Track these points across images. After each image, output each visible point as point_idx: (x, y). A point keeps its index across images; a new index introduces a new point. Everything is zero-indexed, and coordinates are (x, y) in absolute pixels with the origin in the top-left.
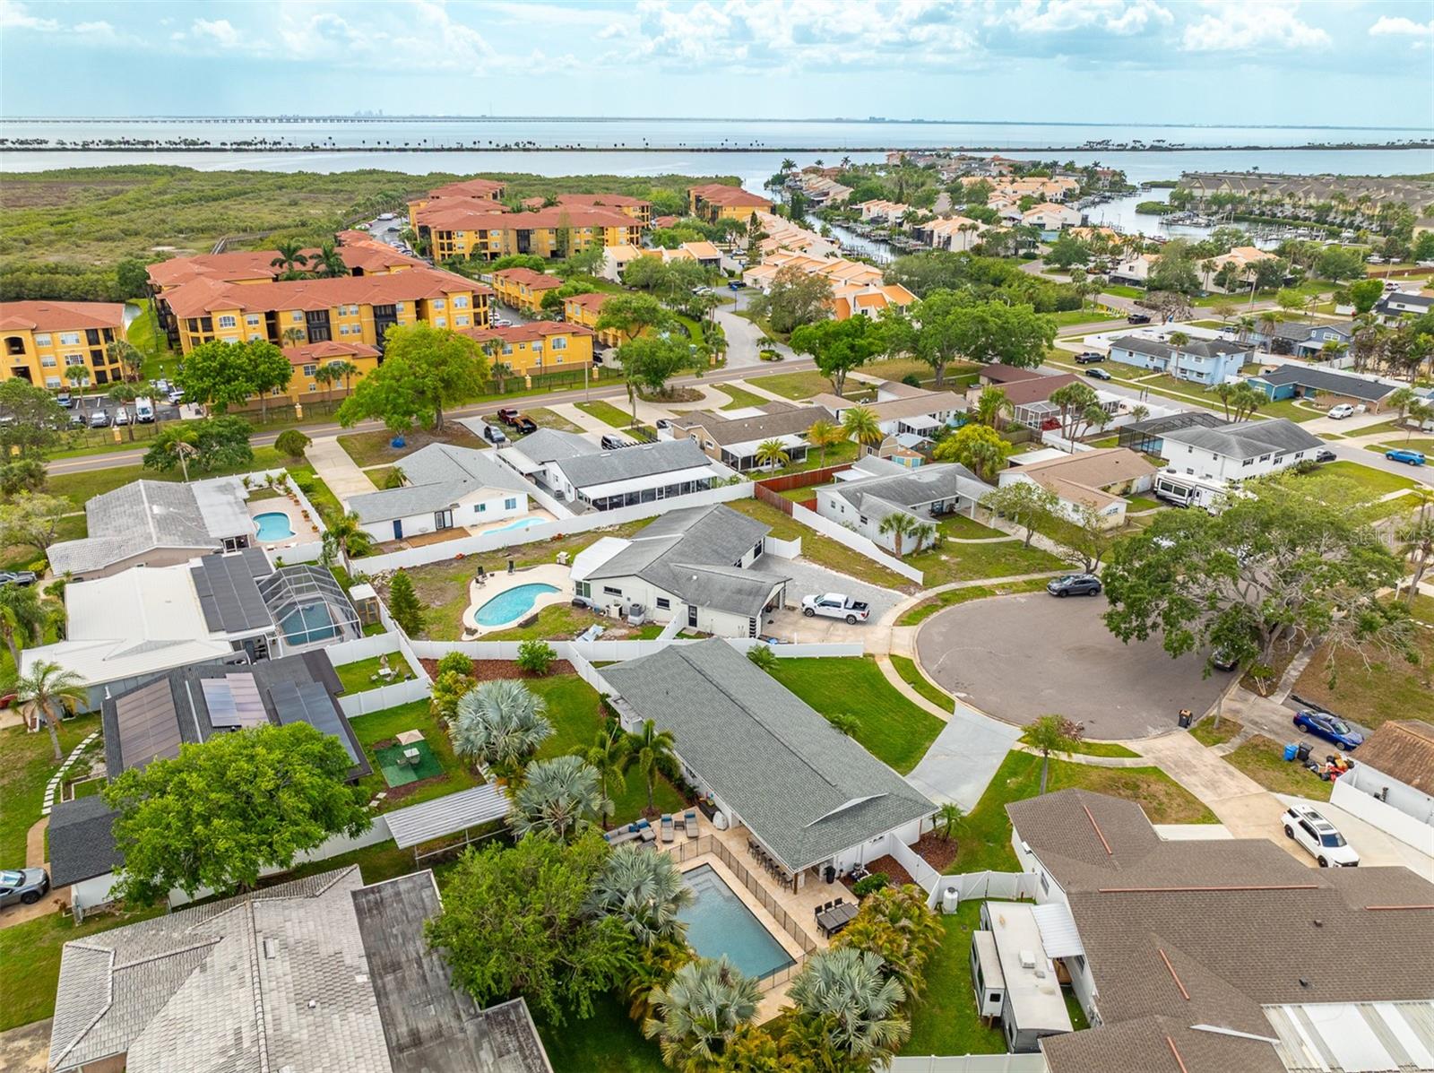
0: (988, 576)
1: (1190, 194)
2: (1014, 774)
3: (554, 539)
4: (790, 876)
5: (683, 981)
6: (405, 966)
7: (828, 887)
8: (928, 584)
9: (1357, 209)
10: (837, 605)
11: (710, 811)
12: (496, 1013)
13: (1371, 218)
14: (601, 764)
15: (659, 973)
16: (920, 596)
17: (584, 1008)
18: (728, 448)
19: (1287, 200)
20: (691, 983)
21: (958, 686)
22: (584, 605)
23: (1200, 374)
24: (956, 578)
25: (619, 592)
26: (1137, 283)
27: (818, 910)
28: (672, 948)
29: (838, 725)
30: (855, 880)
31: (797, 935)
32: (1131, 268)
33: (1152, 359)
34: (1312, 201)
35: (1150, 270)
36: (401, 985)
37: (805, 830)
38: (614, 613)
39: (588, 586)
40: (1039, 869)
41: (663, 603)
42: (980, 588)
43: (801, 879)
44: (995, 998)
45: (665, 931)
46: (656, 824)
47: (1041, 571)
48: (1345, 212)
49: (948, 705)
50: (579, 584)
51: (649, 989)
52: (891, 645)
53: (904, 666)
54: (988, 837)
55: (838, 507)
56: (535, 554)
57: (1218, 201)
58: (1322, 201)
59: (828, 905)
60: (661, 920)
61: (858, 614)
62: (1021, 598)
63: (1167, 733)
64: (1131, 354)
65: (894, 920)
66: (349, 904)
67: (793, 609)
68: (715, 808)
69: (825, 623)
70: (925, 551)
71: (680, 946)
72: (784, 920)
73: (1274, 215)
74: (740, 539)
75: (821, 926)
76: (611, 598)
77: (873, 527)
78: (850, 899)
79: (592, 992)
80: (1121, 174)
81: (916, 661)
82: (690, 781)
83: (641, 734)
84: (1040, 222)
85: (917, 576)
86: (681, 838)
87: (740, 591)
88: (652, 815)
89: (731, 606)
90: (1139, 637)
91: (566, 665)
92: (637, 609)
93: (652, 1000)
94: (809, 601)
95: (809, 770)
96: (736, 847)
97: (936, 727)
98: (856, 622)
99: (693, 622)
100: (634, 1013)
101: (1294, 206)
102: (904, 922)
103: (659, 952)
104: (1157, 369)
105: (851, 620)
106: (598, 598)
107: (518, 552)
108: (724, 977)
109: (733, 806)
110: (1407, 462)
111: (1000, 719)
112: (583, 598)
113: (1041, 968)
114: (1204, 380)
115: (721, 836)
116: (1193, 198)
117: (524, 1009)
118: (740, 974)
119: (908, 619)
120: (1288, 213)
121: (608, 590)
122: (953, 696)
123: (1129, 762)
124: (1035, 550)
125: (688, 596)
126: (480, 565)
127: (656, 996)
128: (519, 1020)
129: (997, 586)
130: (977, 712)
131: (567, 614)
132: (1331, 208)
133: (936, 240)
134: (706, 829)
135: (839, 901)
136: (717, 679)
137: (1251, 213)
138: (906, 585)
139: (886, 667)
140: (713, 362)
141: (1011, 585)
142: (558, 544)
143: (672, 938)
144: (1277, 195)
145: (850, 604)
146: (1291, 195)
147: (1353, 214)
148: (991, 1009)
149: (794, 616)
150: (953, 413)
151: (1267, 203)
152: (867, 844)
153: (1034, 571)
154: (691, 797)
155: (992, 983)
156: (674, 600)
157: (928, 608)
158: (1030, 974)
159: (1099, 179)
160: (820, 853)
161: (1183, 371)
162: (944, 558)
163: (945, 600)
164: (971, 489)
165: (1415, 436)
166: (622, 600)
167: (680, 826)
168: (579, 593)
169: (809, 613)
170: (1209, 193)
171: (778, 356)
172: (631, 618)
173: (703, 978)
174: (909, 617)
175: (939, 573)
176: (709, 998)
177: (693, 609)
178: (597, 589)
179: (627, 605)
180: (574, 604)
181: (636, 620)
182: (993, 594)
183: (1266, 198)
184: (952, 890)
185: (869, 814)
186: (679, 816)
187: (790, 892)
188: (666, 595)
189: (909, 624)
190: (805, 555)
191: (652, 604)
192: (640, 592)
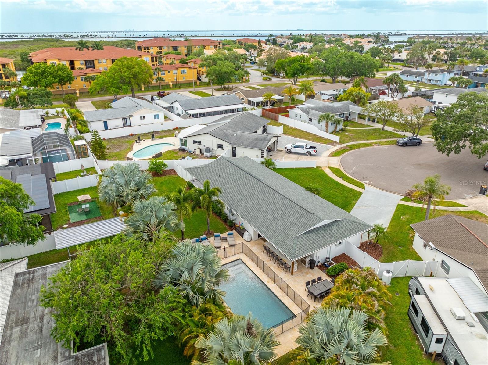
0: (368, 140)
1: (414, 41)
2: (404, 214)
3: (174, 129)
4: (289, 264)
5: (218, 333)
6: (31, 321)
7: (311, 271)
8: (341, 142)
9: (476, 42)
10: (302, 147)
11: (241, 232)
12: (84, 356)
13: (481, 45)
14: (178, 202)
15: (203, 325)
16: (338, 147)
17: (145, 353)
18: (250, 99)
19: (450, 41)
20: (226, 334)
21: (364, 179)
22: (184, 150)
23: (437, 81)
24: (353, 140)
25: (200, 143)
26: (402, 61)
27: (308, 284)
28: (213, 308)
29: (309, 189)
30: (327, 267)
31: (295, 298)
32: (399, 56)
33: (416, 77)
34: (459, 41)
35: (407, 55)
36: (24, 334)
37: (298, 237)
38: (198, 152)
39: (186, 141)
41: (220, 146)
42: (366, 144)
43: (296, 265)
44: (439, 341)
45: (209, 296)
46: (211, 239)
47: (391, 138)
48: (471, 44)
49: (362, 186)
50: (181, 140)
51: (197, 337)
52: (328, 164)
53: (336, 171)
54: (399, 244)
55: (299, 116)
56: (165, 134)
58: (462, 41)
59: (314, 281)
60: (206, 289)
61: (312, 151)
62: (386, 147)
63: (475, 197)
64: (407, 76)
65: (363, 288)
66: (10, 281)
67: (281, 151)
68: (244, 230)
69: (297, 156)
70: (338, 132)
71: (220, 306)
72: (287, 290)
74: (256, 124)
75: (310, 293)
76: (196, 146)
77: (315, 121)
78: (325, 277)
79: (152, 340)
80: (388, 37)
81: (342, 169)
82: (231, 217)
83: (202, 188)
85: (337, 138)
86: (225, 245)
88: (210, 234)
89: (252, 145)
90: (455, 152)
91: (173, 172)
92: (209, 150)
93: (197, 346)
94: (289, 146)
95: (297, 207)
96: (257, 250)
97: (357, 195)
98: (311, 155)
99: (234, 155)
100: (187, 352)
101: (452, 43)
102: (370, 290)
103: (205, 312)
104: (418, 81)
105: (308, 154)
106: (191, 146)
107: (157, 133)
108: (249, 330)
109: (254, 226)
111: (389, 191)
112: (184, 147)
113: (469, 319)
114: (438, 83)
115: (248, 244)
117: (105, 353)
118: (260, 325)
119: (335, 154)
120: (450, 46)
121: (195, 142)
122: (363, 182)
123: (461, 209)
124: (387, 131)
125: (232, 142)
126: (139, 138)
127: (200, 343)
128: (99, 361)
129: (373, 143)
130: (376, 189)
131: (176, 153)
132: (466, 43)
134: (239, 240)
135: (320, 279)
136: (245, 168)
138: (333, 143)
139: (328, 172)
140: (244, 80)
141: (379, 143)
143: (214, 301)
145: (308, 147)
147: (474, 44)
148: (435, 348)
149: (281, 153)
150: (342, 90)
151: (442, 43)
152: (333, 246)
153: (389, 138)
154: (232, 226)
155: (437, 330)
156: (225, 144)
157: (344, 150)
158: (463, 325)
159: (380, 39)
160: (307, 250)
161: (430, 80)
162: (347, 134)
163: (351, 148)
164: (356, 109)
166: (202, 147)
167: (225, 239)
168: (182, 144)
169: (289, 152)
171: (270, 79)
172: (205, 154)
173: (234, 330)
174: (335, 153)
175: (346, 138)
176: (238, 345)
177: (234, 149)
178: (190, 141)
179: (203, 148)
180: (180, 149)
181: (208, 154)
182: (372, 146)
183: (441, 41)
184: (388, 271)
185: (334, 228)
186: (225, 235)
187: (289, 274)
188: (221, 142)
189: (336, 156)
190: (285, 133)
191: (215, 147)
192: (210, 142)
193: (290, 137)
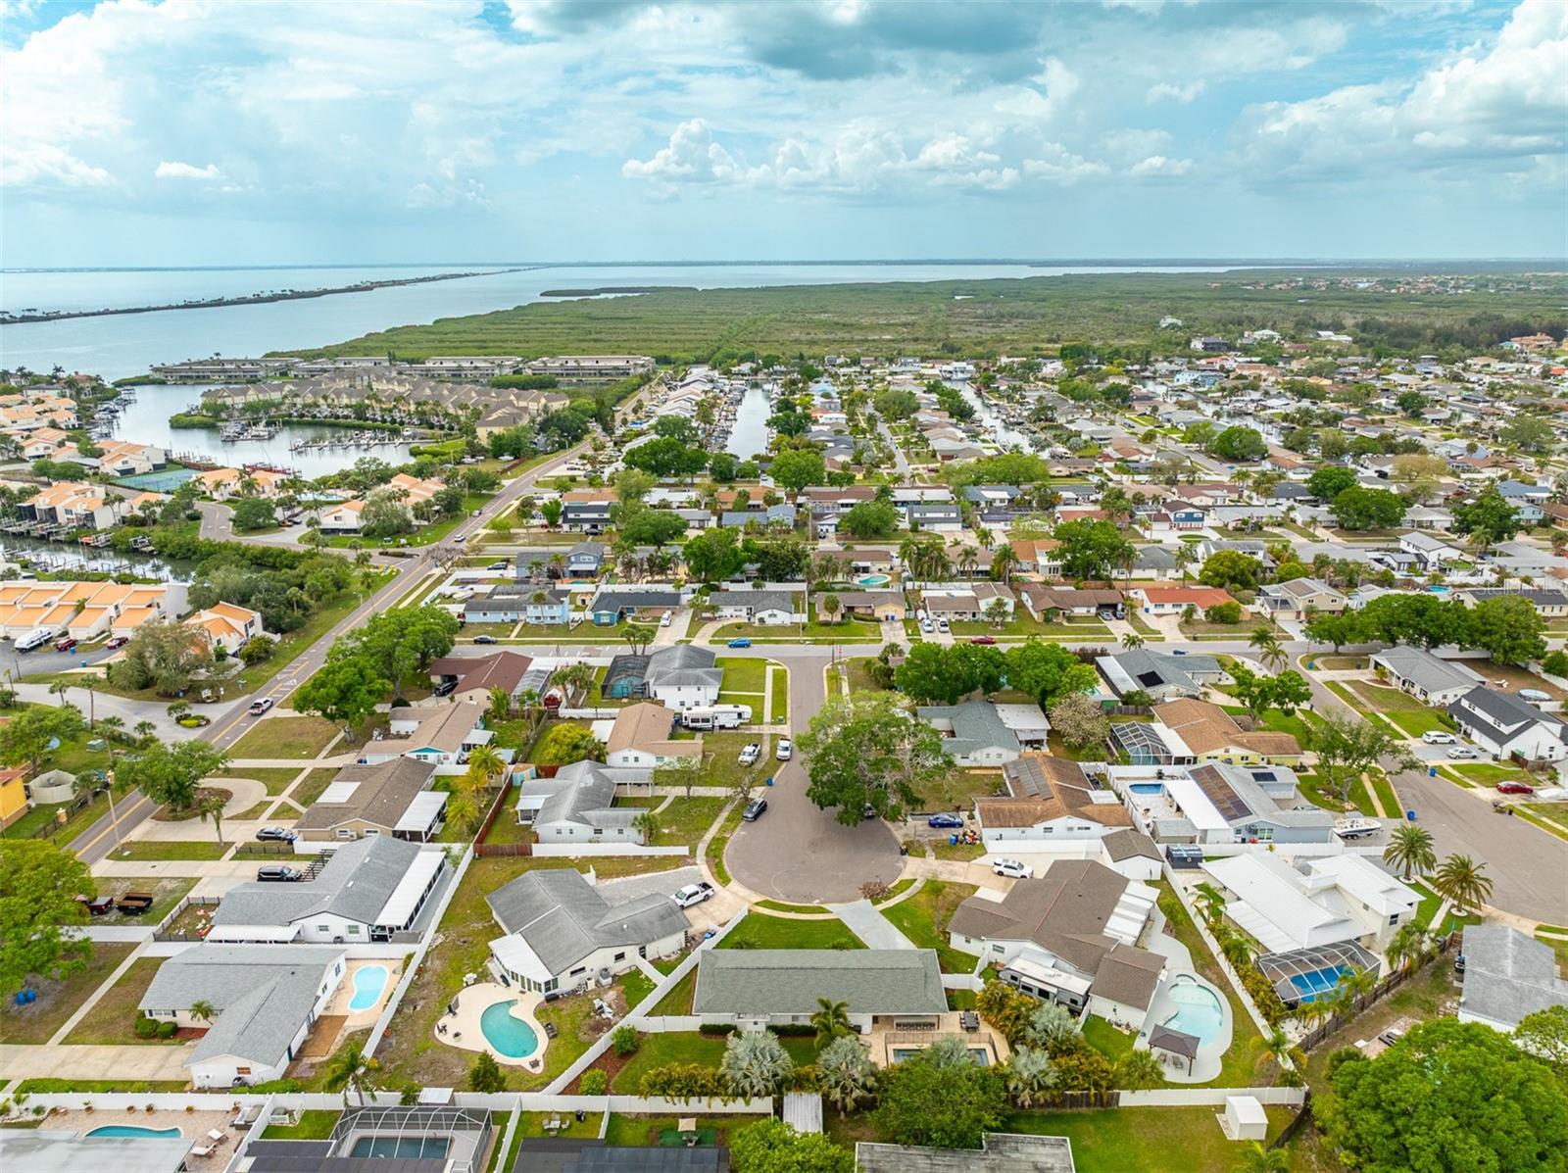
0: (706, 830)
1: (223, 404)
2: (898, 920)
3: (418, 974)
8: (693, 852)
9: (394, 406)
10: (697, 893)
13: (409, 414)
16: (701, 862)
18: (400, 827)
19: (321, 401)
21: (812, 898)
22: (555, 998)
23: (553, 618)
24: (694, 841)
25: (584, 969)
26: (355, 531)
34: (345, 401)
35: (360, 518)
38: (589, 986)
39: (556, 980)
40: (989, 945)
41: (620, 957)
47: (721, 810)
48: (382, 410)
49: (822, 910)
52: (744, 898)
53: (770, 905)
55: (566, 832)
57: (251, 408)
58: (354, 401)
61: (709, 892)
62: (743, 832)
64: (485, 614)
73: (314, 416)
76: (577, 978)
77: (610, 832)
80: (98, 378)
81: (770, 899)
84: (126, 467)
85: (684, 850)
87: (662, 918)
92: (605, 972)
97: (840, 924)
98: (709, 898)
101: (330, 406)
104: (515, 622)
105: (707, 898)
106: (568, 984)
107: (414, 1000)
110: (742, 646)
111: (849, 901)
112: (552, 992)
114: (557, 621)
116: (227, 408)
119: (722, 879)
120: (326, 413)
121: (573, 973)
122: (816, 904)
123: (919, 884)
124: (696, 799)
125: (638, 940)
129: (720, 832)
130: (838, 904)
131: (558, 1009)
132: (368, 406)
133: (62, 518)
137: (290, 415)
138: (685, 859)
139: (761, 910)
141: (723, 827)
142: (427, 977)
144: (310, 400)
145: (702, 888)
146: (325, 398)
147: (390, 411)
153: (718, 812)
155: (1051, 989)
156: (626, 949)
157: (716, 866)
162: (665, 831)
163: (715, 856)
165: (718, 625)
166: (590, 973)
168: (548, 990)
170: (239, 401)
171: (204, 718)
174: (720, 877)
177: (642, 949)
178: (564, 977)
180: (546, 1001)
181: (608, 980)
182: (726, 837)
188: (622, 950)
189: (727, 881)
191: (613, 962)
192: (599, 960)
193: (616, 880)
